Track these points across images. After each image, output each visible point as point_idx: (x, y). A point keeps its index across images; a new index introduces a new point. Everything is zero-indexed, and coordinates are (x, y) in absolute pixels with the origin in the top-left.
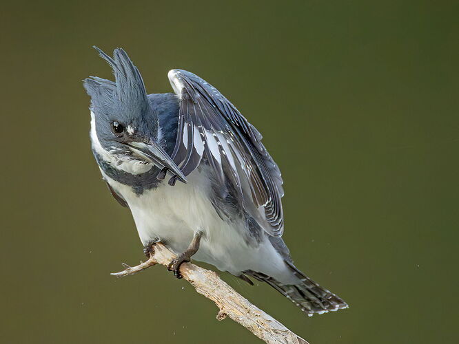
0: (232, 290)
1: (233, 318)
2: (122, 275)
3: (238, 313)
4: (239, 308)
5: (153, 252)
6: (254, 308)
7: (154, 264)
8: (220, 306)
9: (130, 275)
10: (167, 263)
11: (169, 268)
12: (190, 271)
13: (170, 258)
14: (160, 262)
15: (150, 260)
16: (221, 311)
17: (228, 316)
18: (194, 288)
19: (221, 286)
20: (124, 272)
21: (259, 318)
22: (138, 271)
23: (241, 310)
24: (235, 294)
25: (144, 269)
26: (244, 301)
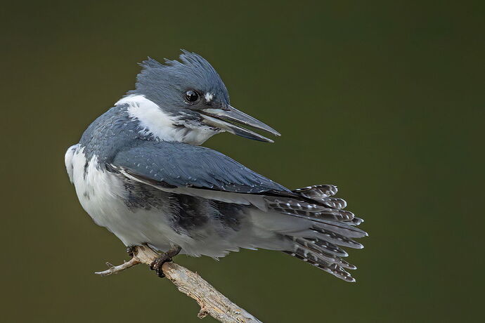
0: (212, 289)
1: (214, 315)
2: (106, 274)
3: (219, 312)
4: (219, 306)
5: (136, 252)
6: (234, 307)
7: (137, 263)
8: (201, 304)
9: (113, 275)
10: (150, 262)
11: (152, 268)
12: (172, 270)
13: (153, 258)
14: (143, 261)
15: (134, 259)
16: (202, 309)
17: (209, 314)
18: (176, 287)
19: (202, 284)
20: (108, 271)
21: (239, 316)
22: (123, 270)
23: (222, 308)
24: (215, 293)
25: (128, 267)
26: (224, 300)
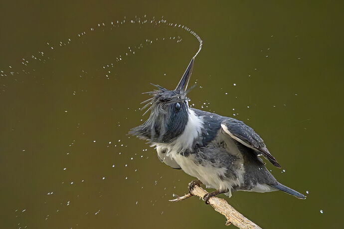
0: (234, 210)
1: (234, 224)
2: (175, 201)
3: (237, 222)
6: (246, 219)
7: (192, 195)
8: (227, 218)
9: (179, 202)
14: (196, 194)
16: (228, 221)
17: (232, 224)
18: (214, 209)
19: (228, 207)
20: (176, 199)
21: (249, 224)
22: (184, 199)
23: (239, 220)
24: (235, 212)
25: (187, 198)
26: (240, 215)
